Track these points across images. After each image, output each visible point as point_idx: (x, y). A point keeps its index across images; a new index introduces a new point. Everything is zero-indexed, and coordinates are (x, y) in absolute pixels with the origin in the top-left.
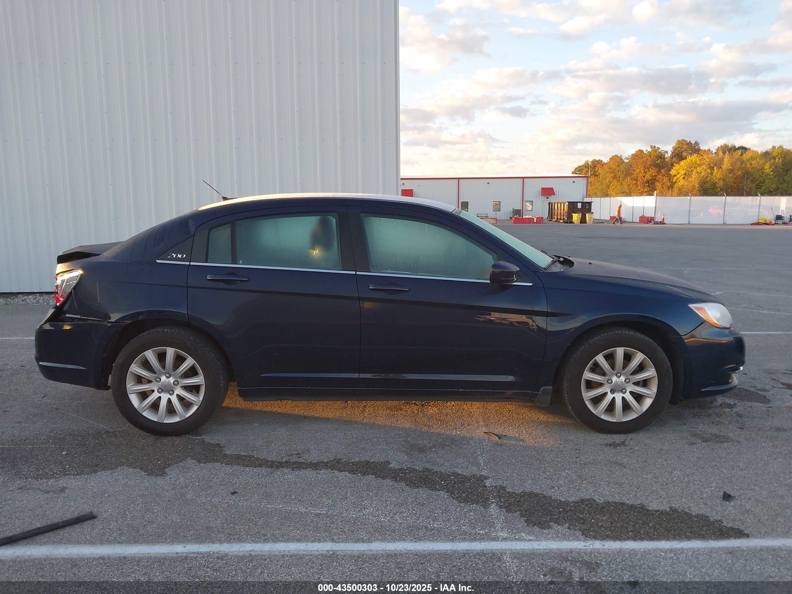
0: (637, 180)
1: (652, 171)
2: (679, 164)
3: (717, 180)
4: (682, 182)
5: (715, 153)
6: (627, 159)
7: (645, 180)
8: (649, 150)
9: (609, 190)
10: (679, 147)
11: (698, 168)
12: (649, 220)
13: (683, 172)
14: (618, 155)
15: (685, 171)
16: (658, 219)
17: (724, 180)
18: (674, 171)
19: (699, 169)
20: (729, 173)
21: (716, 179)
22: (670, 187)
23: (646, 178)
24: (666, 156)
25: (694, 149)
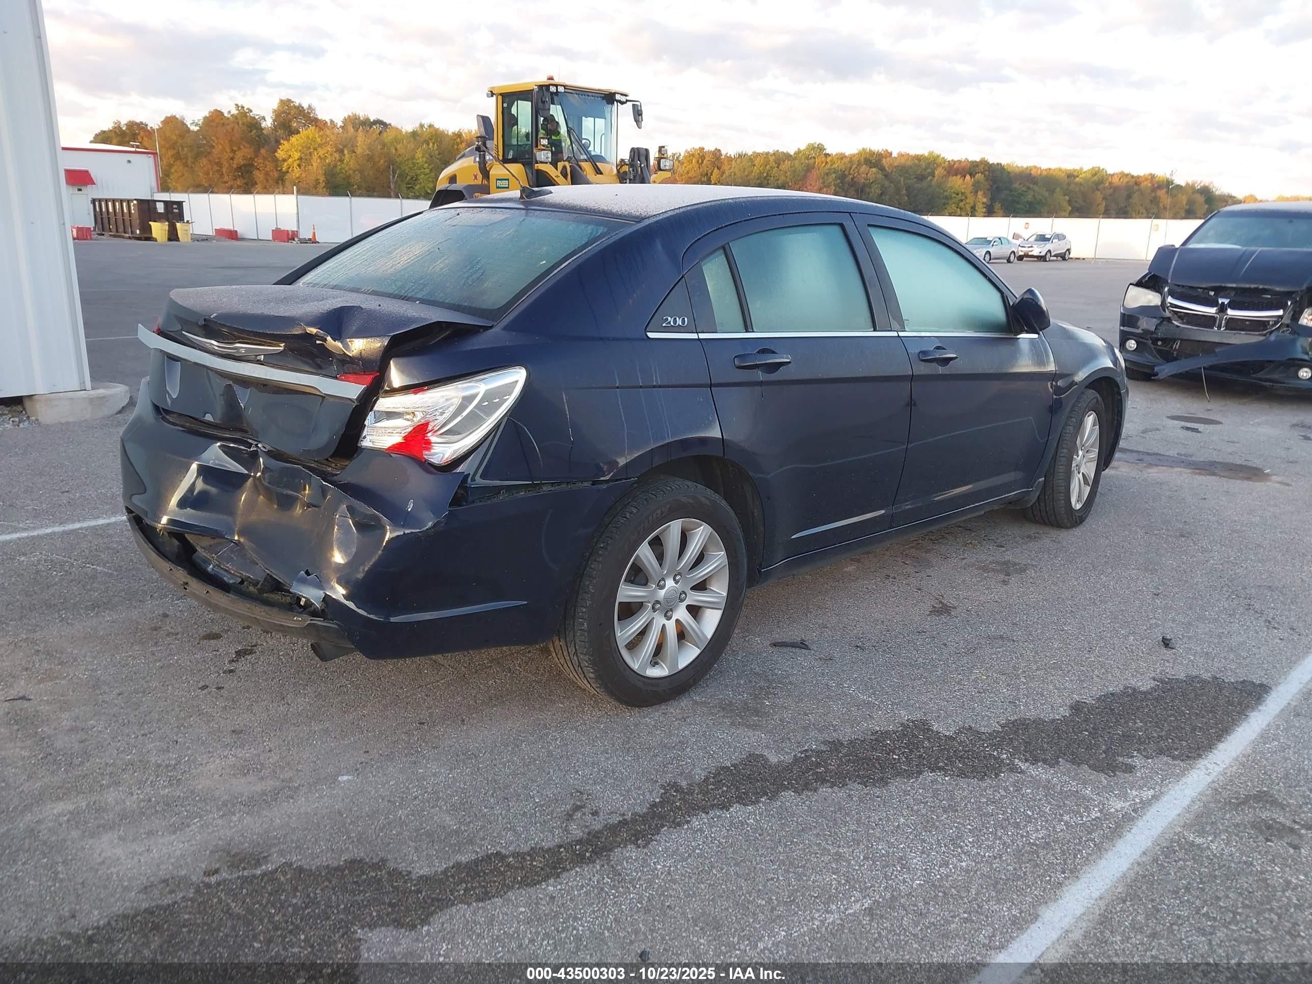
0: (219, 164)
1: (246, 150)
2: (288, 140)
3: (351, 172)
4: (296, 172)
5: (342, 127)
6: (197, 125)
7: (235, 166)
8: (234, 112)
9: (169, 181)
10: (284, 112)
11: (319, 149)
12: (291, 236)
13: (297, 155)
14: (177, 116)
15: (299, 154)
16: (305, 234)
17: (361, 171)
18: (282, 153)
19: (321, 152)
20: (368, 161)
21: (350, 169)
22: (279, 180)
23: (235, 162)
24: (263, 125)
25: (306, 117)
